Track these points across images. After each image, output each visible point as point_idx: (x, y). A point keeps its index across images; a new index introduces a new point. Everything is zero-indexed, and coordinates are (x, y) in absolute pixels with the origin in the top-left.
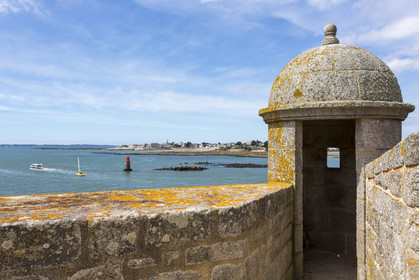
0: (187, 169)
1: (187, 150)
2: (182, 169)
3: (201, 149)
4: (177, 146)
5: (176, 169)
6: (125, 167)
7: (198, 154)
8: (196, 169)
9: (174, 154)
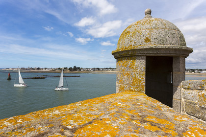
0: (38, 78)
1: (38, 70)
2: (36, 78)
3: (44, 70)
4: (33, 69)
5: (33, 78)
6: (8, 78)
7: (43, 72)
8: (42, 78)
9: (32, 72)
